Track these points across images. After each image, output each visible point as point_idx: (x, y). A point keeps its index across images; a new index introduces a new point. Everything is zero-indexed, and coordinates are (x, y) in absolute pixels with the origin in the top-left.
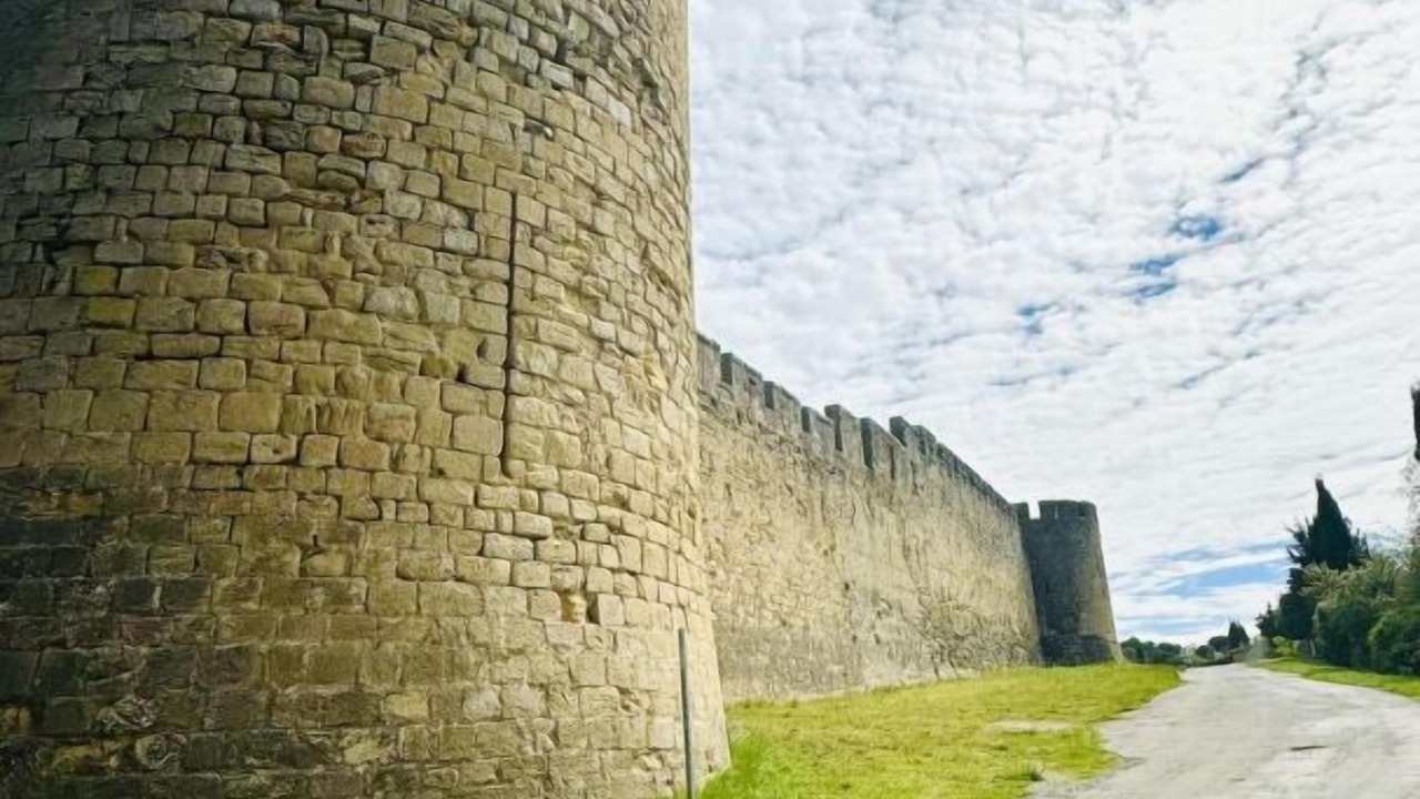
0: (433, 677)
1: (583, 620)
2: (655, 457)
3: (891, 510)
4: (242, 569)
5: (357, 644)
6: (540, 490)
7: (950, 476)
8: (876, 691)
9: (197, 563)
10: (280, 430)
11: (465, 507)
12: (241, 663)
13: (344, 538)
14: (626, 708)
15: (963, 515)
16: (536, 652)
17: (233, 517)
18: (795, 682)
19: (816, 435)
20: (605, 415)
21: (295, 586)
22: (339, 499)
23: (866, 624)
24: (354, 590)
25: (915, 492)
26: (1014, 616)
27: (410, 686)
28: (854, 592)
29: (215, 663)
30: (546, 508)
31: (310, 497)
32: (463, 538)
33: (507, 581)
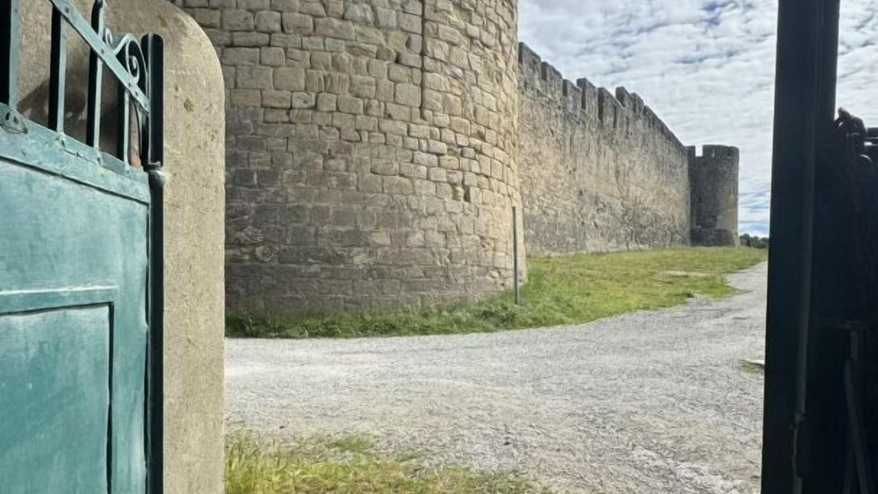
0: (392, 225)
1: (462, 199)
2: (499, 111)
3: (610, 148)
4: (295, 166)
5: (355, 207)
6: (440, 128)
7: (650, 127)
8: (592, 254)
9: (272, 161)
10: (306, 89)
11: (403, 136)
12: (301, 214)
13: (343, 151)
14: (484, 246)
15: (654, 153)
16: (440, 215)
17: (287, 138)
18: (548, 246)
19: (570, 98)
20: (473, 85)
21: (323, 176)
22: (339, 129)
23: (590, 215)
24: (351, 179)
25: (627, 137)
26: (677, 216)
27: (381, 229)
28: (586, 197)
29: (288, 212)
30: (443, 138)
31: (324, 128)
32: (403, 153)
33: (425, 177)
